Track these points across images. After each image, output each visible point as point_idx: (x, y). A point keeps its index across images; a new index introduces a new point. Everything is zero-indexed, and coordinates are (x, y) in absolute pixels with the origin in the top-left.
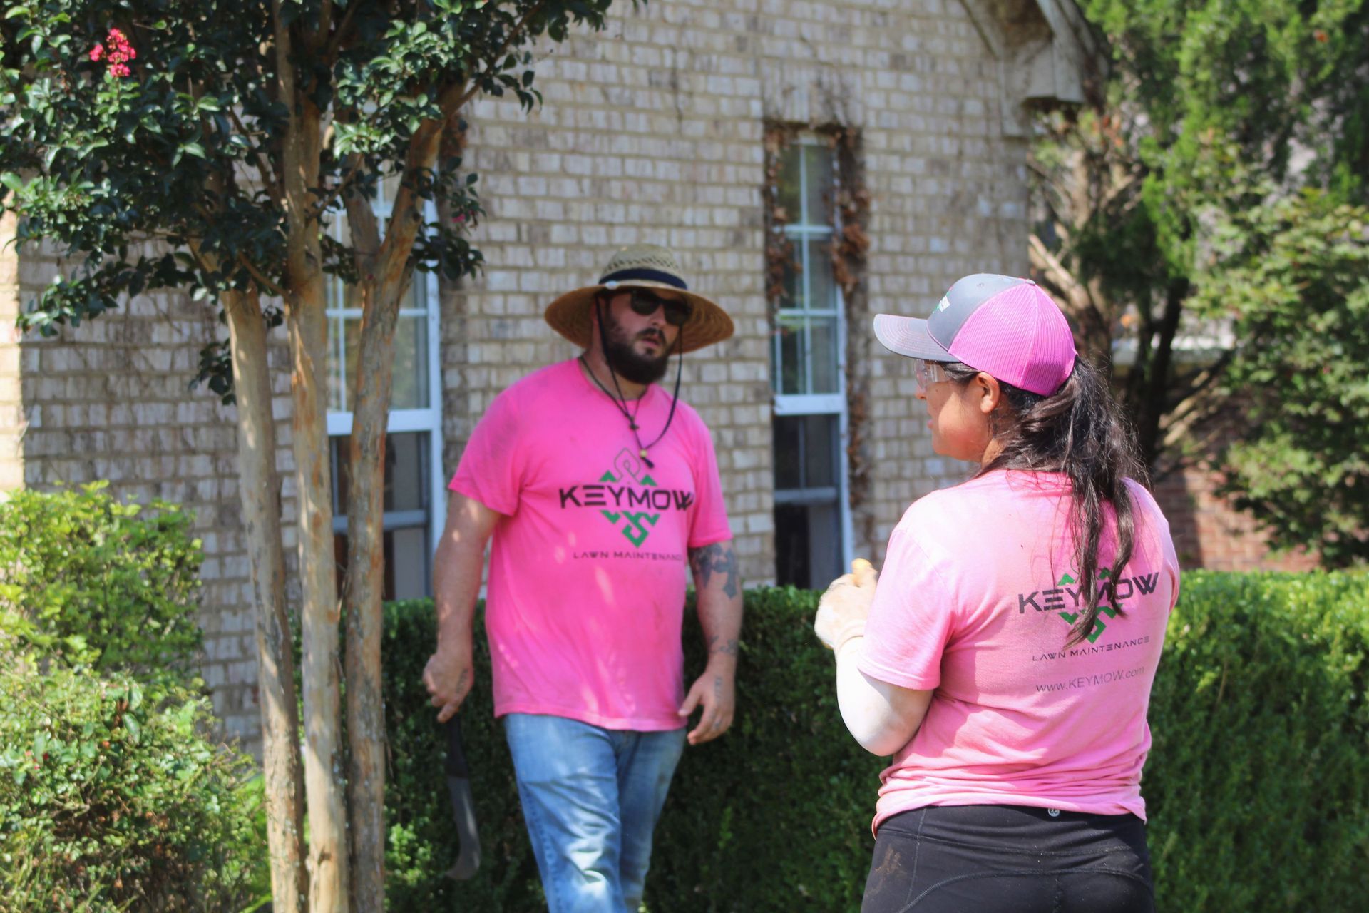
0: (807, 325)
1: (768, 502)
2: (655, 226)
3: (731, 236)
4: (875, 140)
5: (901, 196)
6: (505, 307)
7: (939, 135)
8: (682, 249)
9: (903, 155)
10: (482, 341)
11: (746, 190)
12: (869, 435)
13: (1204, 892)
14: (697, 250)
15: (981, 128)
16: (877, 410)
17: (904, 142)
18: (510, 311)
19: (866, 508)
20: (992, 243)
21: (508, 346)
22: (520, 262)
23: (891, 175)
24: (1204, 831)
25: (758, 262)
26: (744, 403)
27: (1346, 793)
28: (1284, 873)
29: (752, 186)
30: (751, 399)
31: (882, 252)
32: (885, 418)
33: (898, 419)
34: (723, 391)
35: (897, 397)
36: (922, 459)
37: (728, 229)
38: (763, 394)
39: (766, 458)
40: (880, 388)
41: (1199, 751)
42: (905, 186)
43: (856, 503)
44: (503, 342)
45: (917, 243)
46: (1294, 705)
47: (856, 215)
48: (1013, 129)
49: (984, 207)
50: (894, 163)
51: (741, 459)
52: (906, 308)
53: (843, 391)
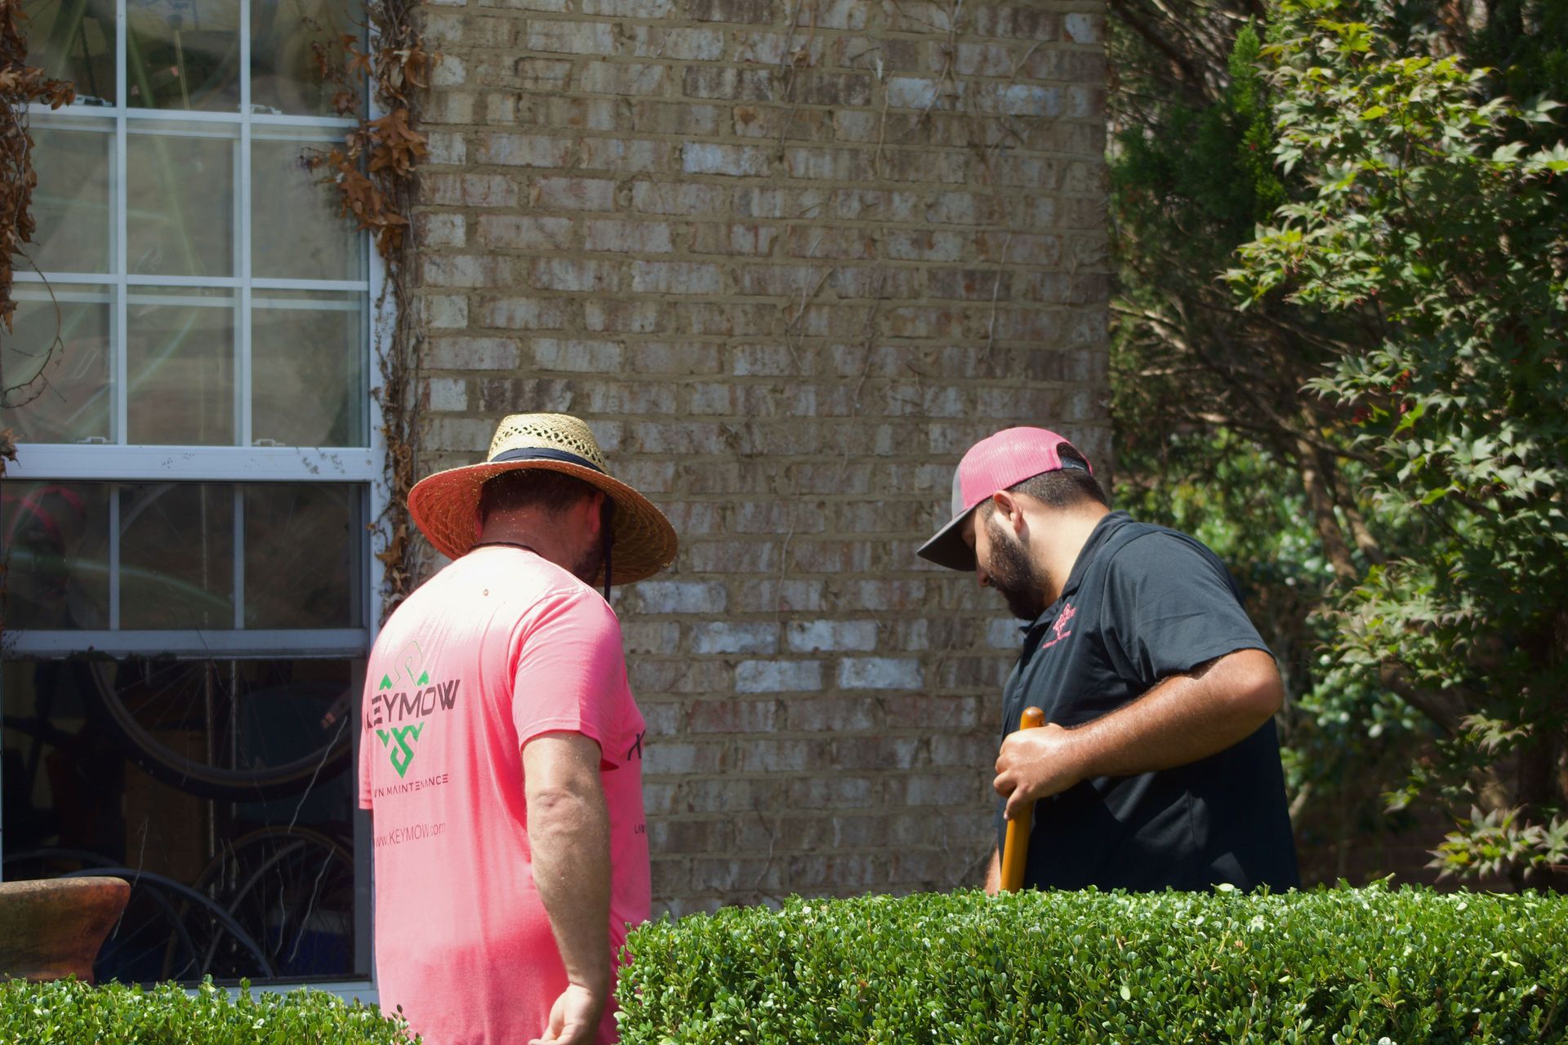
5: (568, 59)
20: (944, 161)
42: (584, 39)
47: (402, 89)
49: (914, 90)
52: (569, 280)
53: (377, 438)
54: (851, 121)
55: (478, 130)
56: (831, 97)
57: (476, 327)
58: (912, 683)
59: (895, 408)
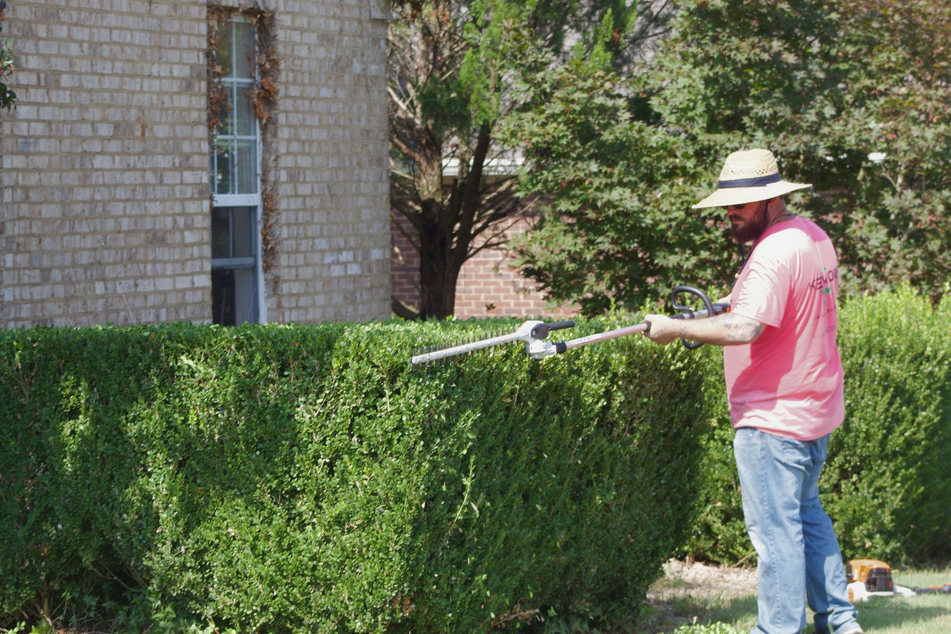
0: (236, 145)
1: (208, 266)
2: (132, 76)
3: (184, 83)
4: (284, 20)
5: (301, 59)
6: (29, 131)
7: (327, 17)
8: (152, 92)
9: (302, 30)
10: (13, 153)
11: (196, 53)
12: (277, 222)
13: (503, 534)
14: (161, 93)
15: (356, 13)
16: (283, 205)
17: (303, 22)
18: (32, 133)
19: (274, 271)
20: (362, 92)
21: (31, 157)
22: (39, 100)
23: (294, 44)
24: (503, 493)
25: (203, 102)
26: (192, 199)
27: (599, 468)
28: (557, 522)
29: (199, 50)
30: (196, 196)
31: (287, 96)
32: (288, 210)
33: (297, 210)
34: (177, 189)
35: (296, 196)
36: (313, 238)
37: (183, 79)
38: (205, 193)
39: (207, 236)
40: (285, 189)
41: (500, 437)
42: (303, 52)
43: (266, 269)
44: (27, 154)
45: (311, 91)
46: (565, 408)
47: (270, 70)
48: (378, 15)
49: (357, 67)
50: (296, 36)
51: (189, 237)
52: (303, 135)
53: (259, 191)
54: (347, 79)
55: (287, 83)
56: (343, 70)
57: (288, 153)
58: (359, 272)
59: (356, 178)
